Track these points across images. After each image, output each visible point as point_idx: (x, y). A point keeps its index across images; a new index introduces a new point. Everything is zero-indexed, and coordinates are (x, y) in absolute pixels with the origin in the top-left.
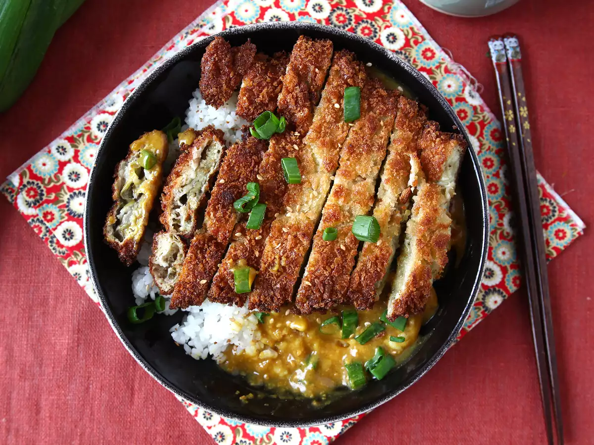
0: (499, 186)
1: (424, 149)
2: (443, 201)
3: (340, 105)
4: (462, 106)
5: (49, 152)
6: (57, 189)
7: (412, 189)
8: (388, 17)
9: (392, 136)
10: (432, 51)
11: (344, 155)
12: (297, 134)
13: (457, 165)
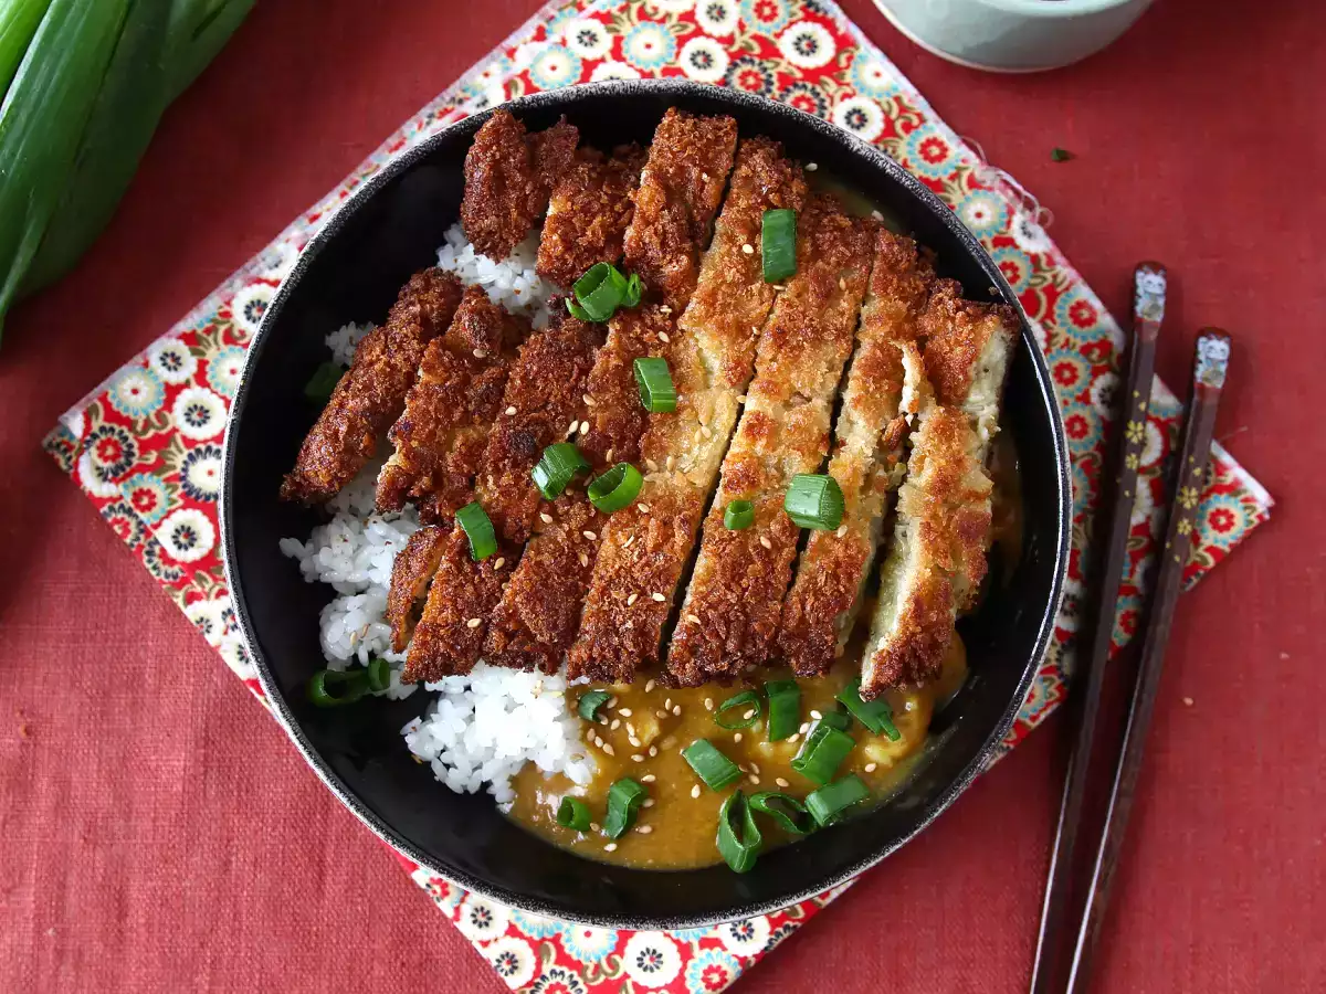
0: (1090, 421)
1: (932, 336)
2: (974, 444)
3: (755, 246)
4: (1008, 256)
5: (146, 365)
6: (163, 442)
7: (909, 418)
8: (849, 76)
9: (864, 310)
10: (940, 144)
11: (765, 349)
12: (665, 309)
13: (1002, 368)
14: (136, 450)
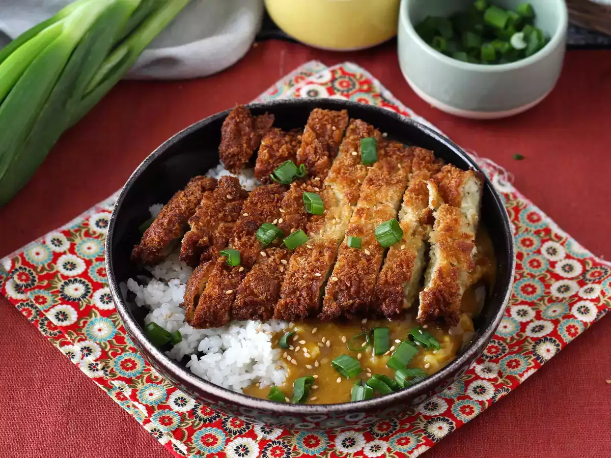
1: (442, 180)
3: (358, 152)
5: (44, 243)
6: (51, 277)
7: (432, 208)
9: (410, 175)
11: (364, 187)
12: (317, 179)
14: (36, 279)
